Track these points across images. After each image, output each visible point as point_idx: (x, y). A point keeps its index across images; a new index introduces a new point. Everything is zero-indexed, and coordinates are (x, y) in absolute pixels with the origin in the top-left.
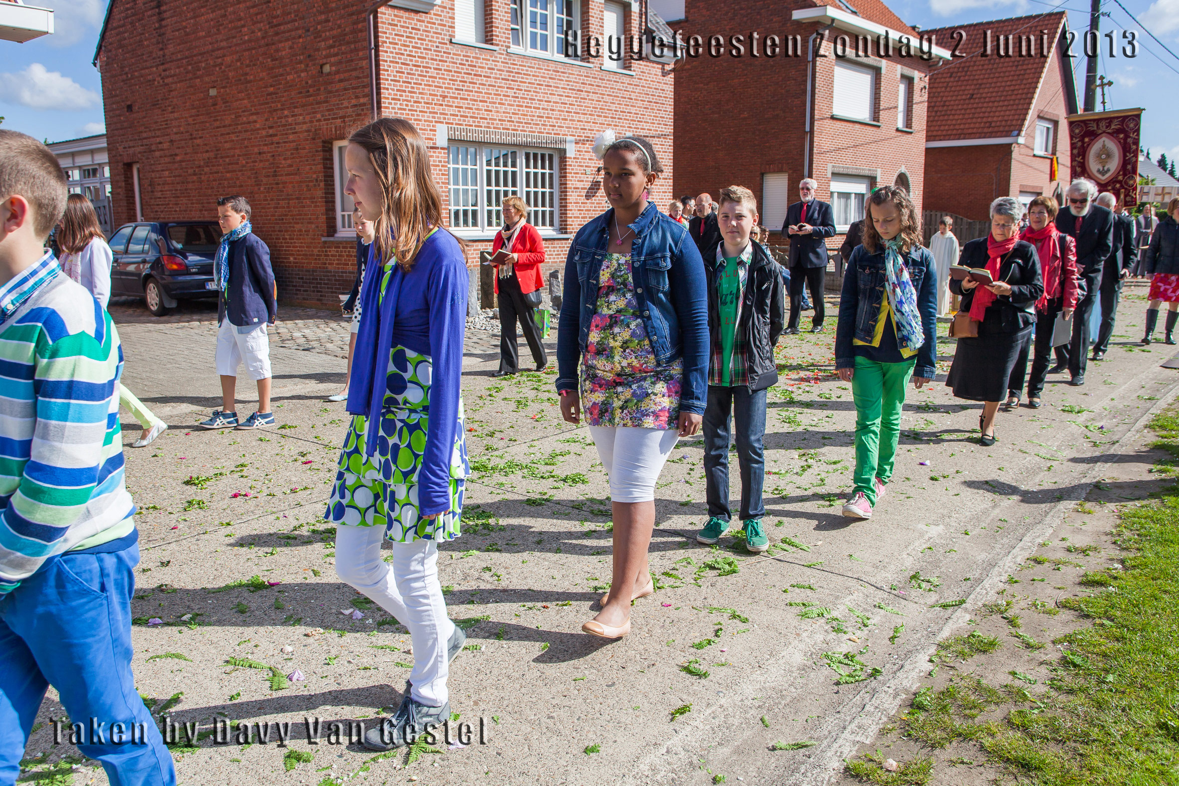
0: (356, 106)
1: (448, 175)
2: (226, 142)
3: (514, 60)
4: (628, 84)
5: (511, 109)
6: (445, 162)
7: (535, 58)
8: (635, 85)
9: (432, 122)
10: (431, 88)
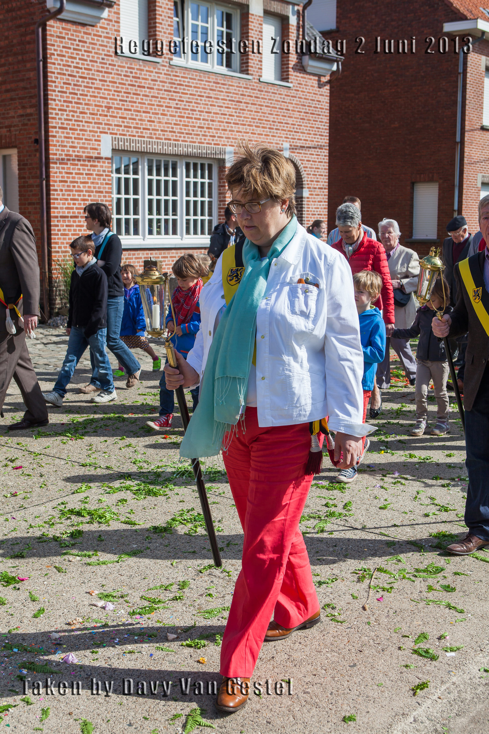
0: (22, 116)
1: (111, 184)
3: (176, 72)
4: (286, 95)
5: (172, 120)
6: (108, 172)
7: (196, 70)
8: (292, 97)
9: (96, 132)
10: (96, 99)
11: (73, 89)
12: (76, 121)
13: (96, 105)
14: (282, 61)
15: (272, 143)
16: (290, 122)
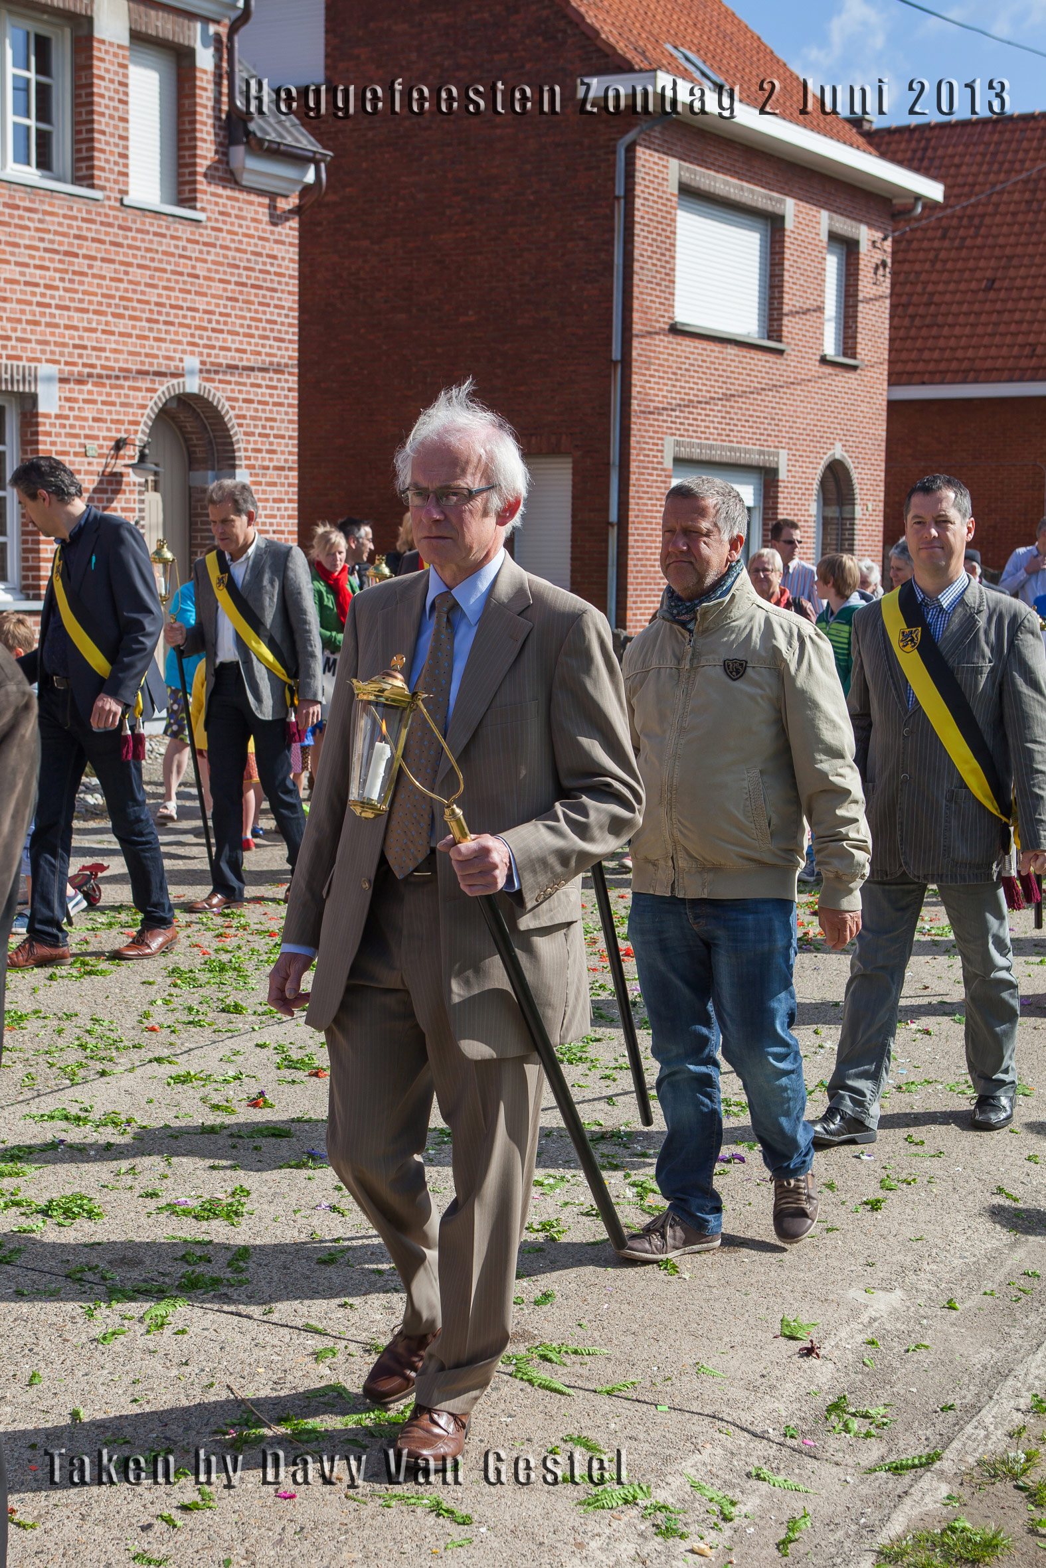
4: (189, 240)
8: (205, 244)
14: (180, 157)
15: (156, 356)
16: (202, 307)
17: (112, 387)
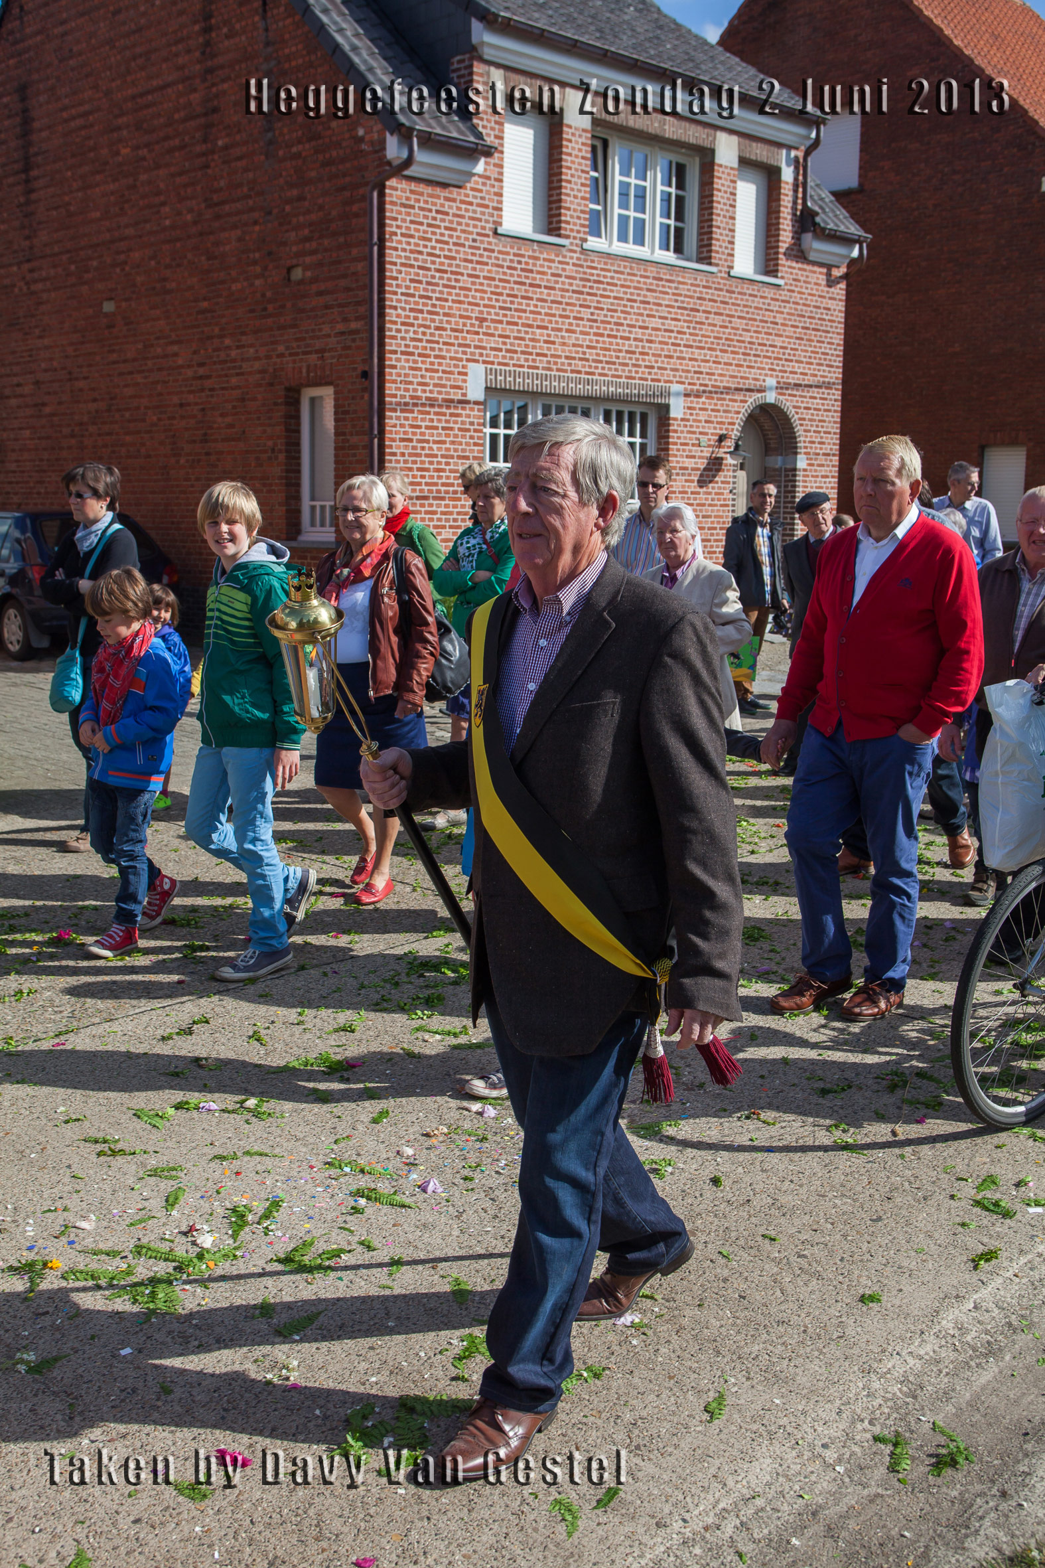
0: (343, 333)
1: (483, 445)
2: (126, 386)
3: (593, 261)
4: (772, 299)
5: (584, 340)
6: (479, 424)
7: (625, 258)
8: (783, 301)
9: (461, 360)
10: (463, 306)
11: (425, 290)
12: (428, 341)
13: (461, 317)
14: (768, 242)
15: (747, 378)
16: (779, 344)
17: (718, 399)
